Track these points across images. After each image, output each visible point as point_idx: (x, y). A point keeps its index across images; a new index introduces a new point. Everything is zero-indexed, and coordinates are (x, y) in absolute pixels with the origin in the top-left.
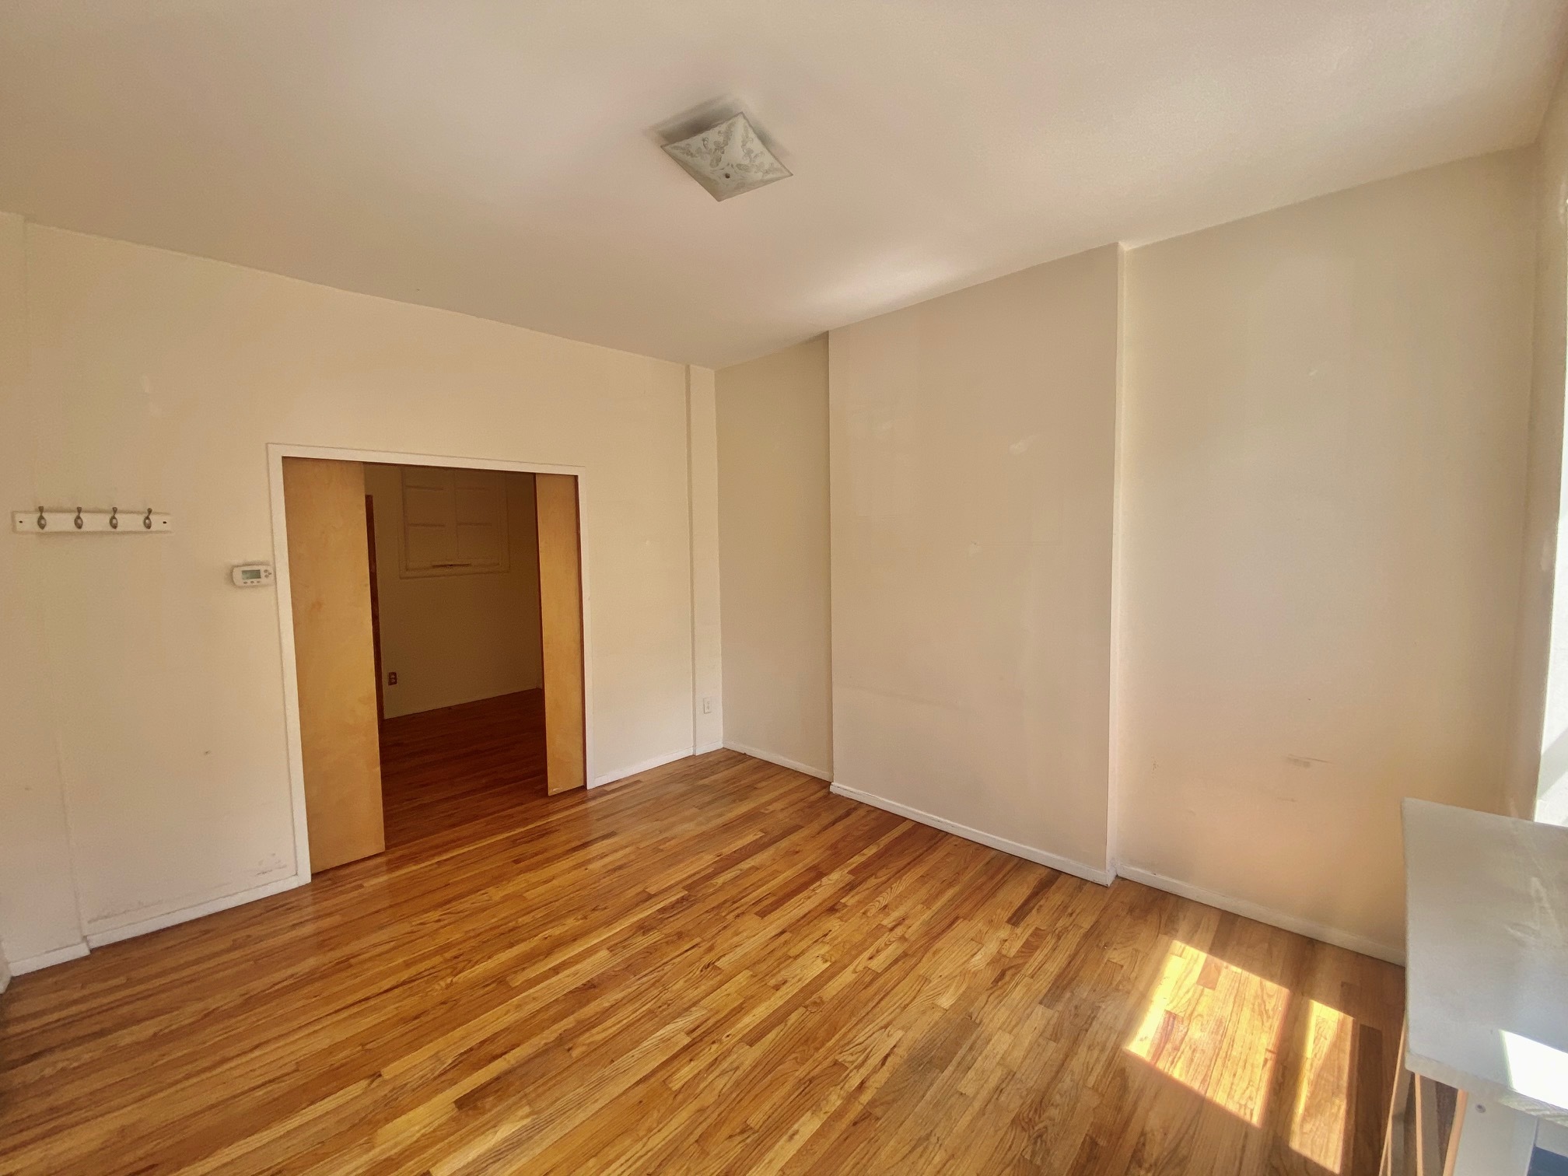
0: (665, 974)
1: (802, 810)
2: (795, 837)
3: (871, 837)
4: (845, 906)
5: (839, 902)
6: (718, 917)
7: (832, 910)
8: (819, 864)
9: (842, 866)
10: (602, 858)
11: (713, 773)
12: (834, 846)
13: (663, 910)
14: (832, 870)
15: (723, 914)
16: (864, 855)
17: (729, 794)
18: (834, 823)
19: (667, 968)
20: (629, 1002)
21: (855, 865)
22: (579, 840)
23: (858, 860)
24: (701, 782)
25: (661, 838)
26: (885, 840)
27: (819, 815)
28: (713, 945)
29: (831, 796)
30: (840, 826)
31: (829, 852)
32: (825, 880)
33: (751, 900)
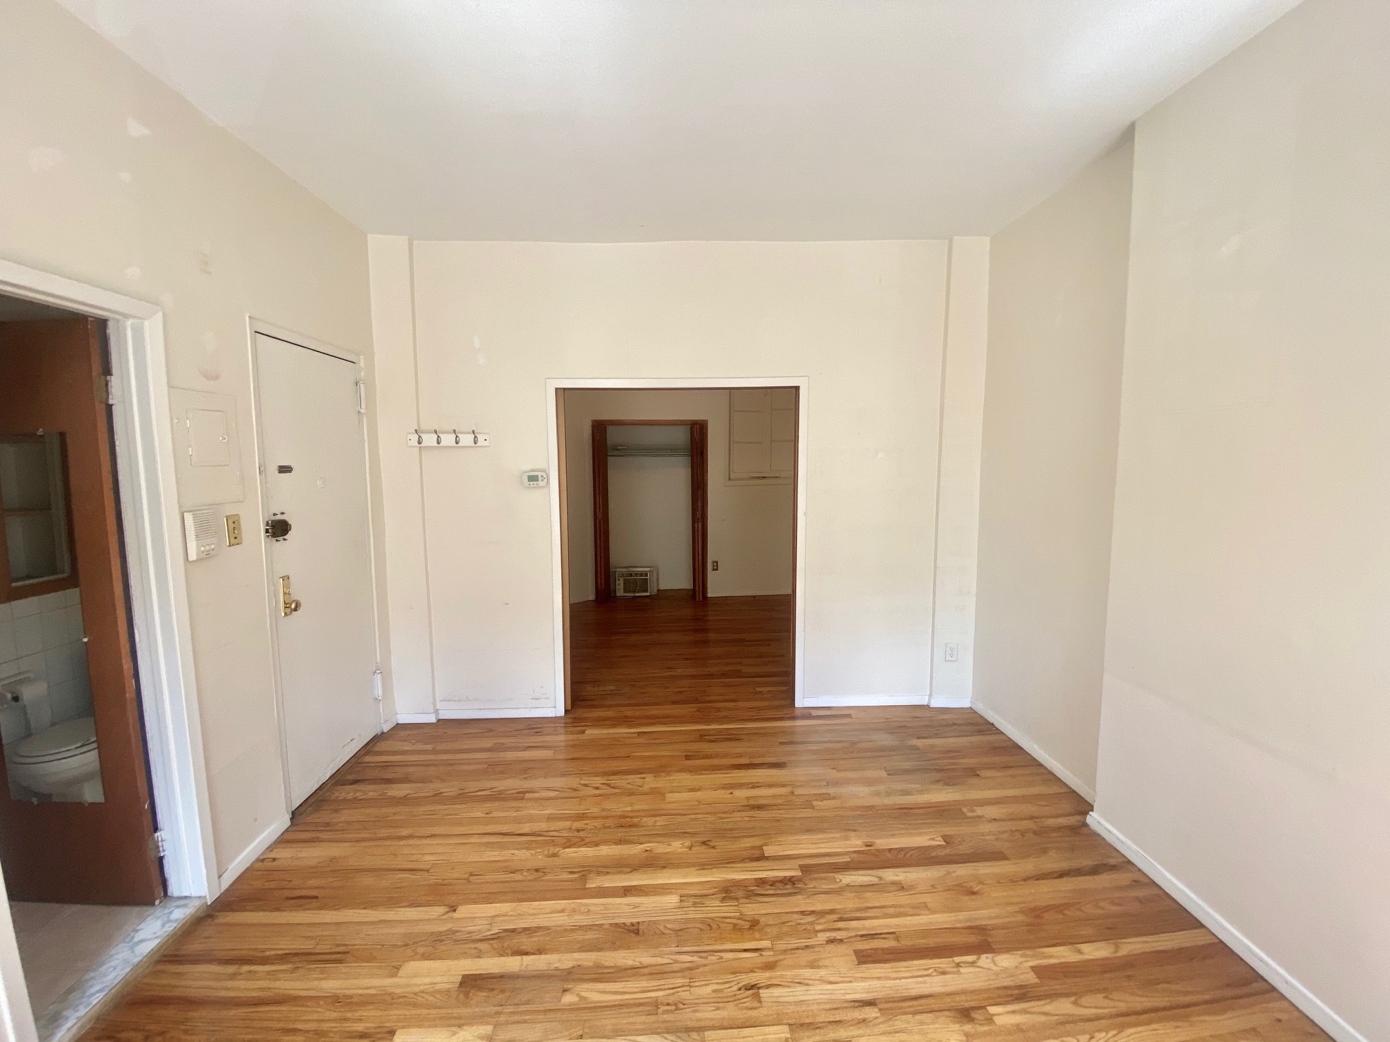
0: (705, 965)
1: (1023, 833)
2: (985, 869)
3: (1110, 930)
4: (990, 1020)
5: (984, 1008)
6: (809, 927)
7: (965, 1014)
8: (995, 928)
9: (1029, 952)
10: (753, 787)
11: (937, 736)
12: (1037, 913)
13: (761, 882)
14: (1008, 950)
15: (818, 928)
16: (1080, 952)
17: (938, 770)
18: (1062, 875)
19: (713, 958)
20: (650, 974)
21: (1052, 961)
22: (750, 758)
23: (1062, 954)
24: (915, 742)
25: (824, 791)
26: (1134, 946)
27: (1044, 851)
28: (776, 962)
29: (1084, 830)
30: (1067, 885)
31: (1020, 918)
32: (985, 960)
33: (864, 929)
